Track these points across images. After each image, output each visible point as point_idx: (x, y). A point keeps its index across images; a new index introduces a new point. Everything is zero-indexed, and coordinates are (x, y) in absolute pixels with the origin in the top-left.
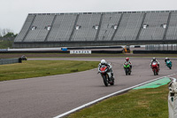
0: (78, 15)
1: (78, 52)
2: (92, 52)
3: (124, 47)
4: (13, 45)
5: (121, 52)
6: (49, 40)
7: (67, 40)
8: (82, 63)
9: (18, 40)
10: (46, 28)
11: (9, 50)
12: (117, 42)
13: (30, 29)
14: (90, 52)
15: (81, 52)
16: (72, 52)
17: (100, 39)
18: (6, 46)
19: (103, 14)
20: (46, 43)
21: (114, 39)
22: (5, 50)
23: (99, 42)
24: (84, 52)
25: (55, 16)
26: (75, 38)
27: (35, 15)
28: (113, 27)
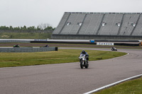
0: (104, 14)
1: (103, 44)
2: (115, 44)
3: (140, 41)
4: (52, 37)
5: (138, 45)
6: (80, 33)
7: (95, 34)
8: (106, 53)
9: (55, 32)
10: (78, 24)
11: (48, 40)
12: (135, 37)
13: (66, 24)
14: (113, 44)
15: (106, 44)
16: (98, 43)
17: (121, 34)
18: (46, 37)
19: (124, 14)
20: (78, 36)
21: (133, 35)
22: (45, 40)
23: (121, 36)
24: (108, 44)
25: (86, 14)
26: (101, 33)
27: (70, 13)
28: (132, 25)
